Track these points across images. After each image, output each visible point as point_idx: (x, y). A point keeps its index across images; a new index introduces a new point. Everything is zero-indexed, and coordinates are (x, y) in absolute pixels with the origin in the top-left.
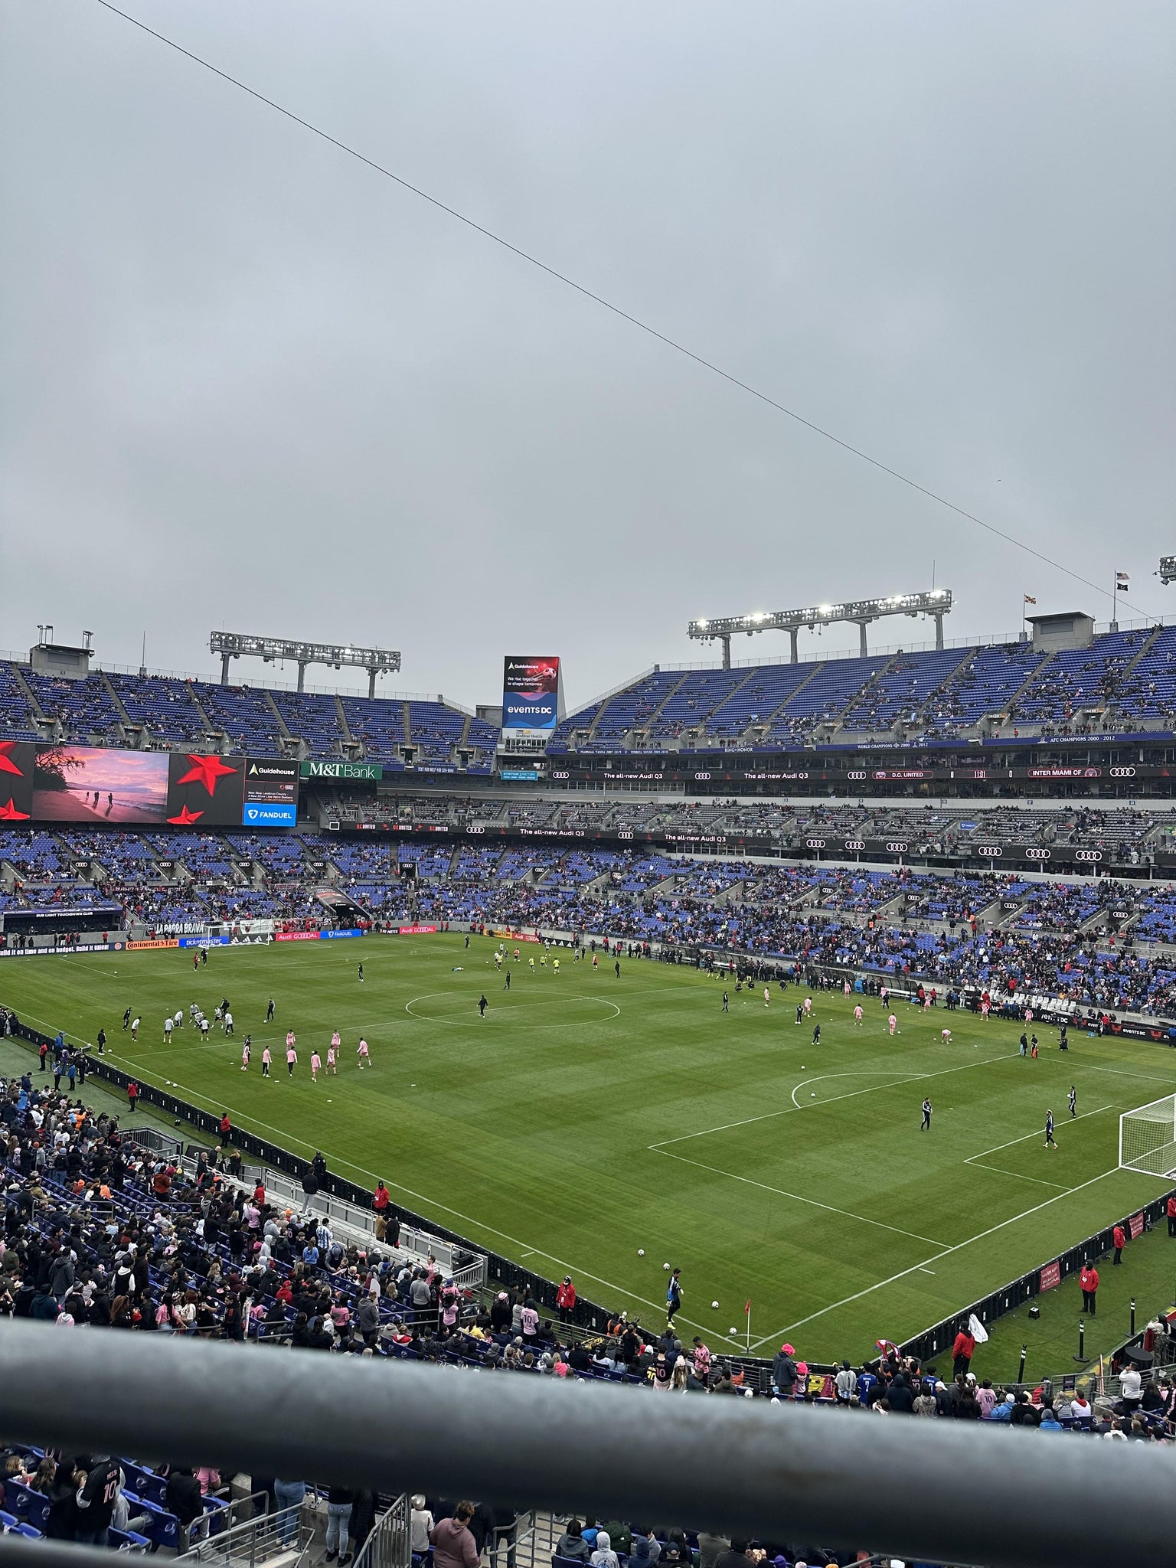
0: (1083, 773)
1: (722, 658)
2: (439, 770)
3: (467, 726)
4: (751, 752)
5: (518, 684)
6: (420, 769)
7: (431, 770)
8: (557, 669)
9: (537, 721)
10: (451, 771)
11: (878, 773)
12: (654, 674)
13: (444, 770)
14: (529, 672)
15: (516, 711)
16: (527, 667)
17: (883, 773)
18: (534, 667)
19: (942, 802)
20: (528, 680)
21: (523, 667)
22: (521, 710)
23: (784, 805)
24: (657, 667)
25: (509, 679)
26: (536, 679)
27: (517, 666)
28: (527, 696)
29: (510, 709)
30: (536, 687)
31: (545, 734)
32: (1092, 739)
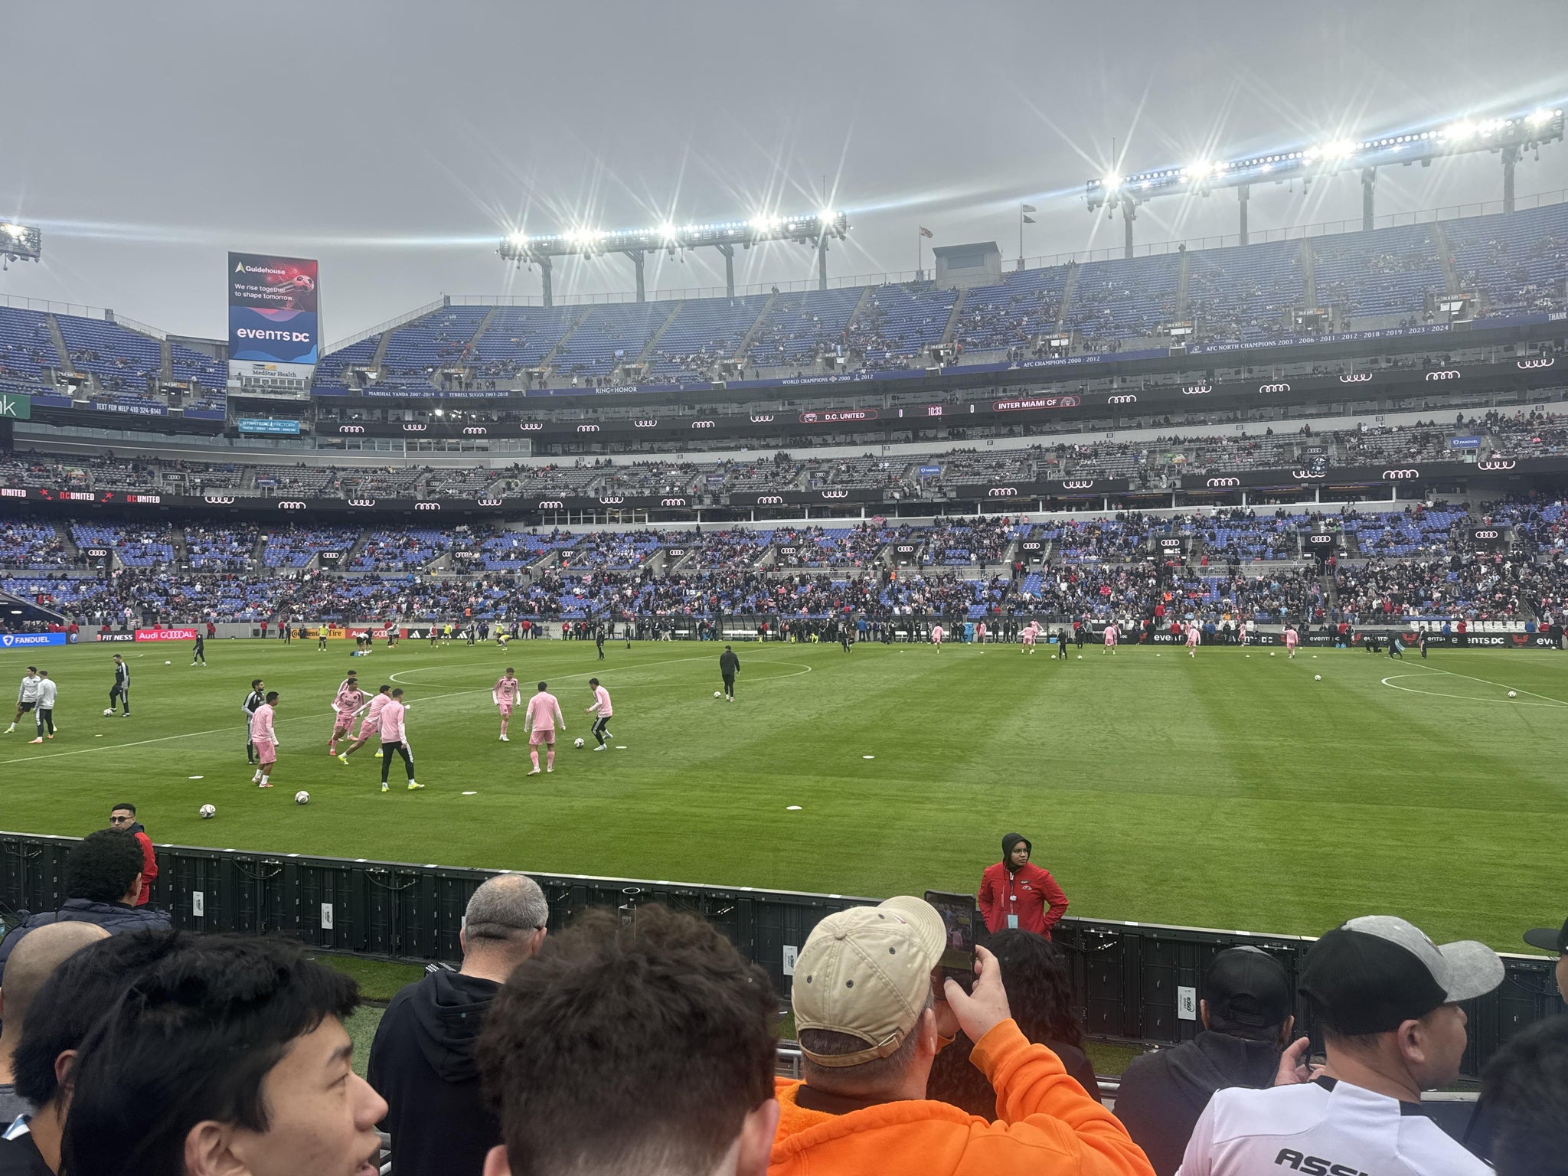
0: (1058, 403)
1: (541, 292)
2: (134, 410)
3: (166, 354)
4: (634, 394)
5: (253, 295)
6: (101, 407)
7: (121, 408)
8: (314, 277)
9: (288, 352)
10: (158, 412)
11: (808, 416)
12: (445, 307)
13: (144, 411)
14: (269, 279)
15: (251, 336)
16: (266, 270)
17: (814, 415)
18: (279, 272)
19: (884, 449)
20: (271, 290)
21: (260, 270)
22: (259, 334)
23: (680, 462)
24: (447, 299)
25: (238, 286)
26: (282, 290)
27: (249, 269)
28: (268, 314)
29: (241, 333)
30: (283, 303)
31: (302, 371)
32: (1074, 361)
